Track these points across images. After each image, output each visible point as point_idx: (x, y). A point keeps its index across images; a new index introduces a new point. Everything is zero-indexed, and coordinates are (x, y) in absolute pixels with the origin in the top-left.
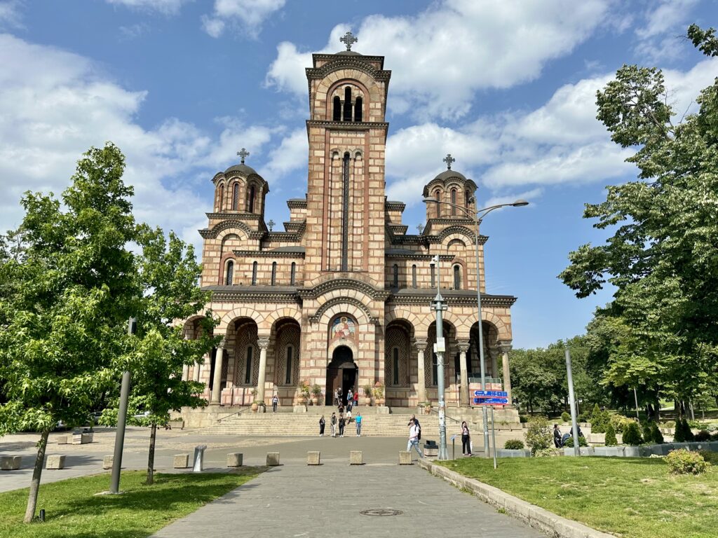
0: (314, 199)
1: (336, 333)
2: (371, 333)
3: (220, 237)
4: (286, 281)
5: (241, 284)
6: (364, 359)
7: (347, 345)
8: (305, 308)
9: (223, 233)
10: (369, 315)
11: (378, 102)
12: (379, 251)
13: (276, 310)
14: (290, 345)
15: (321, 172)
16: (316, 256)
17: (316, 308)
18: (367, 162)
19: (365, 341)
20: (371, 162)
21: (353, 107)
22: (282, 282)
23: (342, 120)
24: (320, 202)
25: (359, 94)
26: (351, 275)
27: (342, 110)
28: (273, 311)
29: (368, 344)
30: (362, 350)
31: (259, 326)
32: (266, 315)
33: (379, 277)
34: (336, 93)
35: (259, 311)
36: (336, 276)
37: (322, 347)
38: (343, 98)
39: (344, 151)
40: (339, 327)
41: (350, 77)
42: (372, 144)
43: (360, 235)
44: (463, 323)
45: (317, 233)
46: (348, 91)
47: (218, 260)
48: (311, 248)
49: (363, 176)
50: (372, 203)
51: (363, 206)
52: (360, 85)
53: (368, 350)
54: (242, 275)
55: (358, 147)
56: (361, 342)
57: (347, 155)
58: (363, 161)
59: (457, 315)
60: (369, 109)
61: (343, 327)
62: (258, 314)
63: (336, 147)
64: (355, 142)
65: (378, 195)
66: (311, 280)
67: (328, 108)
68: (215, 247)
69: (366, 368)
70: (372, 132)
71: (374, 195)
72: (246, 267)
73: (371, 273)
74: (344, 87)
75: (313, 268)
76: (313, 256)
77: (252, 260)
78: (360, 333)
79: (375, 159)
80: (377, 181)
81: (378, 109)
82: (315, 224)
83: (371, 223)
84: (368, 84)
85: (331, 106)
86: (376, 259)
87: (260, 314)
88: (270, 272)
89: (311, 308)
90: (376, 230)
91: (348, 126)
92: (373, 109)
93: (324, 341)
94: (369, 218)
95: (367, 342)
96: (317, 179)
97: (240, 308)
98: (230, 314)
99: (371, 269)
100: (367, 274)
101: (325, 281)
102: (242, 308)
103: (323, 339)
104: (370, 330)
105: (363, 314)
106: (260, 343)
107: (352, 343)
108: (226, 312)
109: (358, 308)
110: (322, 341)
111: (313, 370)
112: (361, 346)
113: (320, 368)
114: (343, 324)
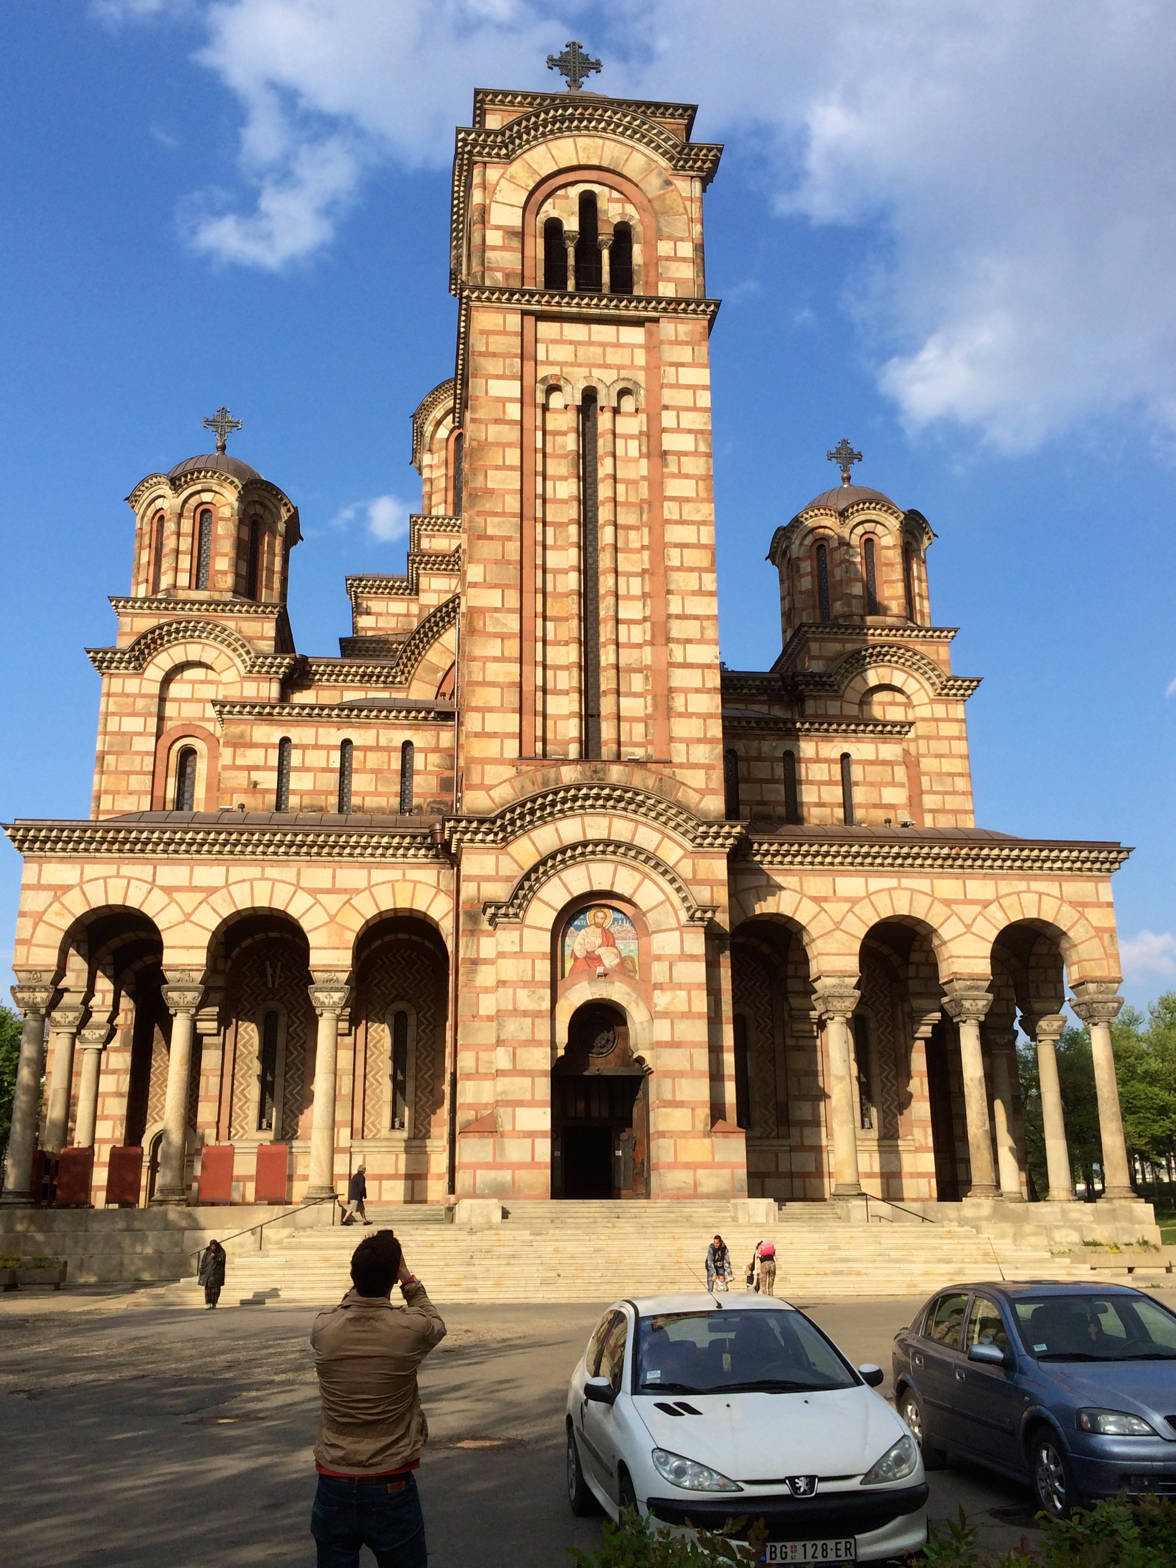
0: (490, 532)
1: (576, 959)
2: (693, 958)
3: (155, 672)
4: (382, 802)
5: (242, 806)
6: (674, 1044)
7: (615, 998)
8: (470, 879)
9: (164, 661)
10: (684, 899)
11: (682, 240)
12: (705, 696)
13: (369, 887)
14: (400, 1007)
15: (510, 445)
16: (501, 709)
17: (508, 879)
18: (653, 418)
19: (672, 985)
20: (668, 419)
21: (605, 253)
22: (371, 802)
23: (571, 286)
24: (509, 538)
25: (623, 214)
26: (616, 773)
27: (571, 261)
28: (358, 891)
29: (683, 994)
30: (665, 1015)
31: (313, 940)
32: (333, 902)
33: (708, 779)
34: (550, 210)
35: (313, 892)
36: (569, 774)
37: (532, 1006)
38: (571, 224)
39: (582, 385)
40: (585, 939)
41: (595, 162)
42: (672, 364)
43: (639, 646)
44: (968, 927)
45: (503, 637)
46: (588, 203)
47: (149, 744)
48: (485, 684)
49: (644, 462)
50: (676, 545)
51: (646, 554)
52: (627, 187)
54: (241, 779)
55: (624, 373)
56: (658, 986)
57: (590, 395)
58: (643, 417)
59: (948, 903)
60: (653, 261)
61: (599, 941)
62: (310, 901)
63: (556, 370)
64: (614, 357)
65: (692, 523)
66: (489, 788)
67: (529, 252)
68: (140, 704)
69: (681, 1074)
70: (668, 328)
71: (682, 522)
72: (254, 756)
73: (681, 766)
74: (574, 192)
75: (492, 748)
76: (490, 710)
77: (275, 734)
78: (658, 958)
79: (679, 409)
80: (687, 476)
81: (684, 260)
82: (496, 610)
83: (675, 607)
84: (653, 185)
85: (537, 248)
86: (694, 721)
87: (317, 901)
88: (331, 770)
89: (489, 879)
90: (691, 629)
91: (590, 306)
92: (668, 259)
93: (541, 984)
94: (669, 592)
95: (680, 986)
96: (497, 468)
97: (252, 881)
98: (216, 899)
99: (679, 754)
100: (667, 771)
101: (532, 790)
102: (255, 879)
103: (538, 978)
104: (688, 951)
105: (663, 898)
106: (316, 994)
107: (628, 990)
108: (204, 895)
109: (646, 876)
110: (532, 985)
111: (506, 1081)
112: (661, 1000)
113: (531, 1074)
114: (599, 930)
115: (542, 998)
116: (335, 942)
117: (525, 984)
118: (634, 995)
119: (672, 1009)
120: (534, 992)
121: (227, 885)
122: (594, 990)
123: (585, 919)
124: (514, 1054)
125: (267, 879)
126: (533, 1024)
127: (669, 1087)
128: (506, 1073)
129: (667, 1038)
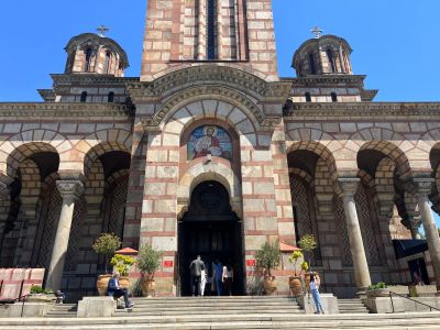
2: (264, 148)
10: (258, 117)
12: (267, 32)
13: (95, 132)
16: (162, 40)
19: (252, 163)
29: (258, 168)
30: (248, 179)
31: (62, 157)
35: (65, 134)
40: (202, 142)
44: (415, 146)
48: (154, 29)
53: (259, 180)
56: (244, 164)
61: (210, 144)
66: (152, 73)
69: (260, 214)
73: (255, 62)
75: (156, 56)
76: (156, 40)
77: (80, 91)
93: (174, 164)
95: (256, 164)
99: (254, 57)
102: (36, 129)
103: (171, 160)
104: (261, 143)
105: (245, 117)
106: (61, 185)
109: (235, 106)
110: (167, 164)
111: (148, 219)
112: (245, 171)
113: (164, 216)
114: (210, 138)
115: (173, 171)
116: (74, 158)
117: (162, 164)
119: (252, 176)
120: (168, 168)
121: (21, 132)
122: (206, 168)
124: (154, 204)
125: (42, 129)
126: (166, 186)
127: (252, 223)
128: (148, 215)
129: (250, 192)
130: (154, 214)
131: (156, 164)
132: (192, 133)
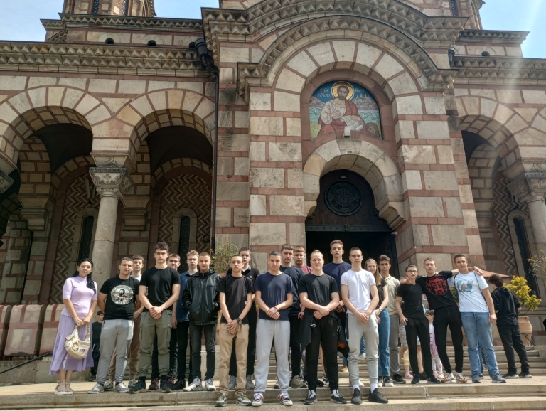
1: (323, 125)
2: (435, 117)
6: (426, 193)
7: (362, 155)
13: (147, 94)
14: (185, 211)
19: (418, 141)
28: (136, 96)
29: (429, 148)
30: (414, 166)
31: (96, 131)
32: (115, 104)
35: (98, 96)
37: (284, 158)
40: (331, 109)
53: (432, 167)
56: (405, 142)
61: (343, 111)
62: (96, 102)
69: (437, 221)
77: (103, 37)
78: (402, 119)
87: (102, 103)
93: (293, 139)
95: (426, 142)
97: (47, 87)
98: (16, 100)
102: (51, 86)
103: (289, 132)
104: (430, 110)
105: (401, 68)
106: (96, 174)
107: (375, 147)
108: (5, 97)
109: (385, 51)
110: (283, 139)
111: (260, 225)
112: (409, 153)
113: (286, 220)
114: (343, 102)
115: (295, 152)
116: (115, 133)
117: (277, 139)
118: (381, 152)
119: (420, 161)
120: (286, 146)
121: (26, 89)
122: (343, 147)
123: (330, 92)
124: (268, 202)
125: (61, 86)
126: (286, 174)
127: (426, 234)
128: (259, 219)
129: (418, 186)
130: (269, 218)
131: (267, 139)
132: (315, 94)
